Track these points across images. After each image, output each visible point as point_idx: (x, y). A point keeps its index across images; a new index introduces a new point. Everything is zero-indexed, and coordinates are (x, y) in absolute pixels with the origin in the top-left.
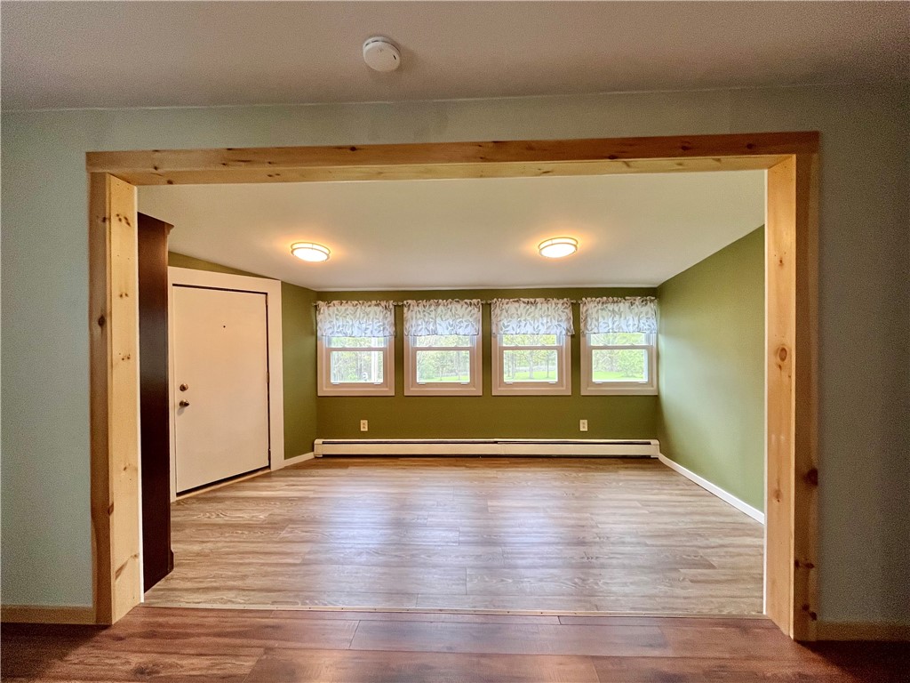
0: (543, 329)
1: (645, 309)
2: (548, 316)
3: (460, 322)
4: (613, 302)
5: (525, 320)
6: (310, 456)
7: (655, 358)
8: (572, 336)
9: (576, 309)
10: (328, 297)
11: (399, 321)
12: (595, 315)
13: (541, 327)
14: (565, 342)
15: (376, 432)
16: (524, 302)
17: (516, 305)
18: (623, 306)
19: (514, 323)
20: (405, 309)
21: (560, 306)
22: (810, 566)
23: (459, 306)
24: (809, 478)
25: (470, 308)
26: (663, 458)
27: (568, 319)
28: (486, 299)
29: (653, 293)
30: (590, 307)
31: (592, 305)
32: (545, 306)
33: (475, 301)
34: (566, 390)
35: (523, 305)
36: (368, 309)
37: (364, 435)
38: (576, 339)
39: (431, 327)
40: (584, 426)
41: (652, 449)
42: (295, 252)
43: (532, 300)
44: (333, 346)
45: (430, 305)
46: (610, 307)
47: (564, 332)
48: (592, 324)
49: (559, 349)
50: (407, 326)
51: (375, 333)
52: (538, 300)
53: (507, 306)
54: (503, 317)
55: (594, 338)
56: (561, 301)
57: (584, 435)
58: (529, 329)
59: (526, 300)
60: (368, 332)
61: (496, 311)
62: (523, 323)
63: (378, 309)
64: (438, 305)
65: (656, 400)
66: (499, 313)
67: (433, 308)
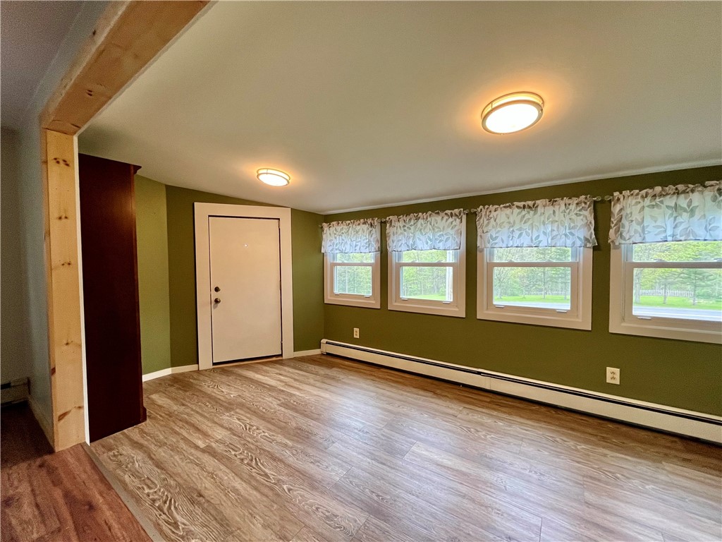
0: (547, 240)
2: (553, 222)
3: (440, 236)
4: (678, 193)
5: (520, 229)
6: (316, 352)
8: (595, 248)
11: (383, 238)
12: (636, 216)
13: (542, 237)
14: (583, 257)
16: (518, 207)
17: (508, 211)
19: (505, 234)
20: (388, 225)
21: (573, 207)
23: (439, 218)
25: (451, 220)
27: (588, 225)
30: (629, 207)
31: (631, 201)
32: (550, 210)
33: (456, 211)
34: (584, 322)
35: (516, 211)
36: (358, 228)
37: (355, 341)
38: (602, 250)
39: (411, 241)
40: (613, 375)
42: (261, 177)
43: (530, 203)
44: (336, 262)
45: (410, 220)
46: (670, 201)
47: (579, 243)
48: (630, 229)
49: (574, 267)
50: (390, 242)
51: (363, 249)
52: (538, 202)
53: (495, 214)
54: (490, 227)
56: (575, 200)
57: (612, 389)
58: (526, 240)
59: (521, 204)
60: (358, 248)
61: (482, 221)
62: (517, 234)
63: (365, 227)
64: (417, 219)
66: (486, 222)
67: (412, 223)
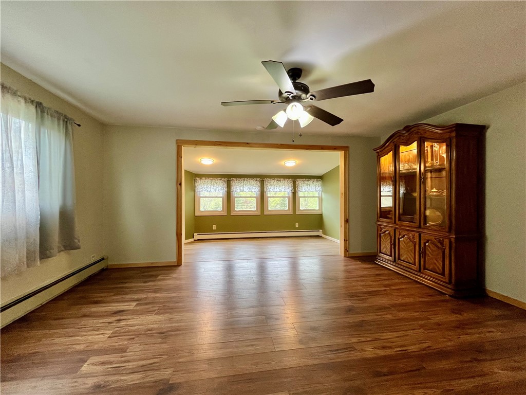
0: (283, 190)
1: (317, 183)
2: (285, 185)
3: (252, 187)
4: (307, 181)
5: (276, 187)
6: (192, 240)
7: (321, 200)
8: (293, 193)
9: (294, 183)
10: (201, 176)
11: (229, 186)
12: (301, 185)
14: (291, 195)
15: (219, 230)
17: (273, 181)
18: (310, 182)
19: (272, 188)
20: (231, 182)
21: (289, 182)
22: (347, 240)
23: (252, 181)
24: (347, 221)
25: (256, 182)
26: (323, 236)
27: (292, 187)
28: (262, 179)
29: (320, 178)
30: (299, 182)
32: (284, 182)
33: (258, 179)
34: (291, 212)
35: (276, 181)
36: (216, 181)
37: (214, 231)
38: (294, 193)
39: (242, 188)
40: (297, 225)
41: (320, 233)
42: (202, 162)
43: (279, 179)
44: (201, 196)
45: (241, 180)
46: (306, 182)
47: (290, 191)
48: (300, 188)
49: (288, 197)
50: (232, 188)
51: (220, 191)
52: (281, 179)
53: (270, 181)
54: (268, 185)
55: (300, 194)
56: (289, 180)
57: (297, 229)
58: (278, 190)
59: (277, 179)
60: (217, 190)
61: (266, 183)
63: (221, 181)
64: (244, 180)
65: (321, 215)
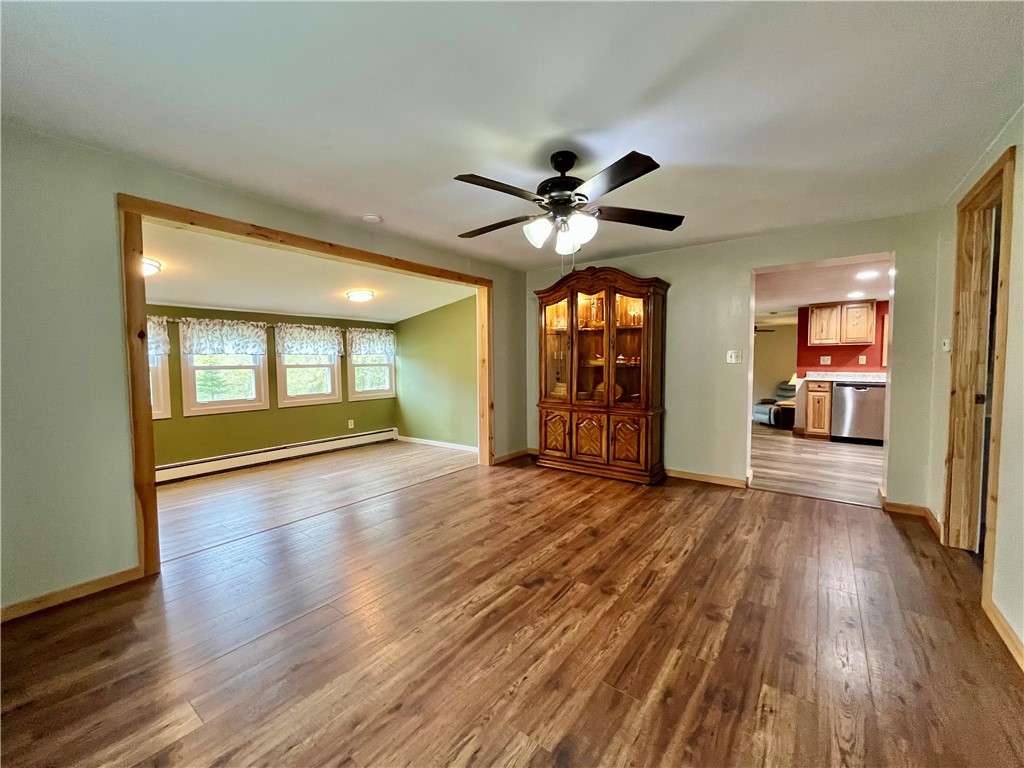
0: (320, 350)
1: (388, 338)
2: (324, 340)
3: (247, 342)
4: (369, 332)
5: (306, 343)
7: (394, 372)
8: (342, 357)
9: (344, 335)
12: (358, 341)
14: (336, 362)
16: (305, 328)
17: (299, 329)
18: (375, 335)
19: (297, 346)
20: (182, 327)
21: (333, 332)
23: (245, 328)
25: (256, 330)
26: (400, 438)
27: (339, 344)
28: (271, 323)
29: (394, 328)
30: (354, 335)
31: (355, 333)
32: (322, 332)
33: (261, 324)
34: (338, 398)
35: (304, 330)
38: (344, 359)
39: (216, 346)
40: (351, 424)
41: (394, 434)
43: (312, 326)
45: (215, 325)
46: (368, 335)
47: (336, 353)
48: (355, 348)
49: (331, 367)
52: (316, 326)
53: (291, 330)
54: (288, 339)
55: (355, 359)
56: (334, 329)
57: (352, 431)
58: (310, 350)
59: (307, 326)
61: (280, 334)
62: (305, 346)
64: (223, 324)
65: (395, 401)
66: (284, 335)
67: (217, 327)
